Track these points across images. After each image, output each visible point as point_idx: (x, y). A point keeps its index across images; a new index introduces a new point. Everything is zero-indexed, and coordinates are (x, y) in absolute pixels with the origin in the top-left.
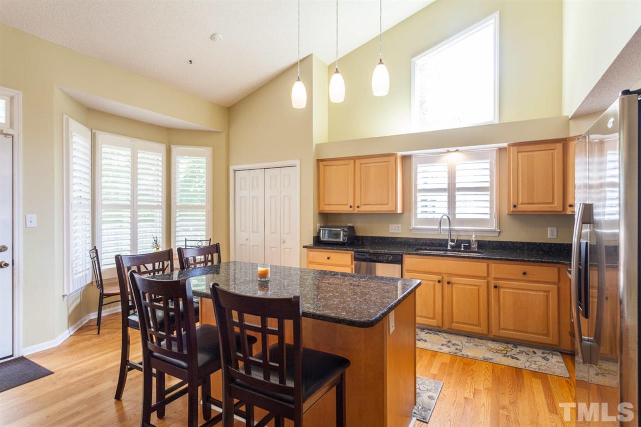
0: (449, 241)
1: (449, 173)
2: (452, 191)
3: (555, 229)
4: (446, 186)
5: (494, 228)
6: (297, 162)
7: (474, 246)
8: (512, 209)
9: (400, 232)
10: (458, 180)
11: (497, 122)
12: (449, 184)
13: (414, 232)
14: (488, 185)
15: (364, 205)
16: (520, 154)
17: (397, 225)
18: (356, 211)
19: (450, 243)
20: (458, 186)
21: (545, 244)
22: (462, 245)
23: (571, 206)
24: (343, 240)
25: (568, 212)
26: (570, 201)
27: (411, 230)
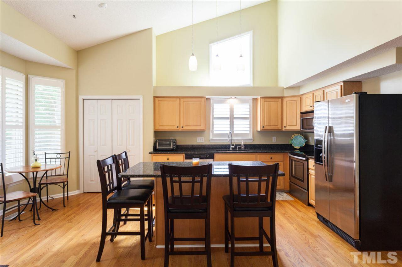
0: (231, 145)
1: (230, 109)
2: (232, 118)
3: (275, 138)
4: (229, 116)
5: (251, 138)
6: (141, 97)
7: (243, 148)
8: (262, 128)
9: (203, 141)
10: (234, 113)
11: (252, 86)
12: (230, 115)
13: (211, 141)
14: (248, 116)
15: (186, 126)
16: (265, 102)
17: (201, 138)
18: (181, 129)
19: (231, 147)
20: (235, 116)
21: (272, 145)
22: (237, 147)
23: (285, 127)
24: (173, 148)
25: (284, 130)
26: (284, 125)
27: (210, 140)
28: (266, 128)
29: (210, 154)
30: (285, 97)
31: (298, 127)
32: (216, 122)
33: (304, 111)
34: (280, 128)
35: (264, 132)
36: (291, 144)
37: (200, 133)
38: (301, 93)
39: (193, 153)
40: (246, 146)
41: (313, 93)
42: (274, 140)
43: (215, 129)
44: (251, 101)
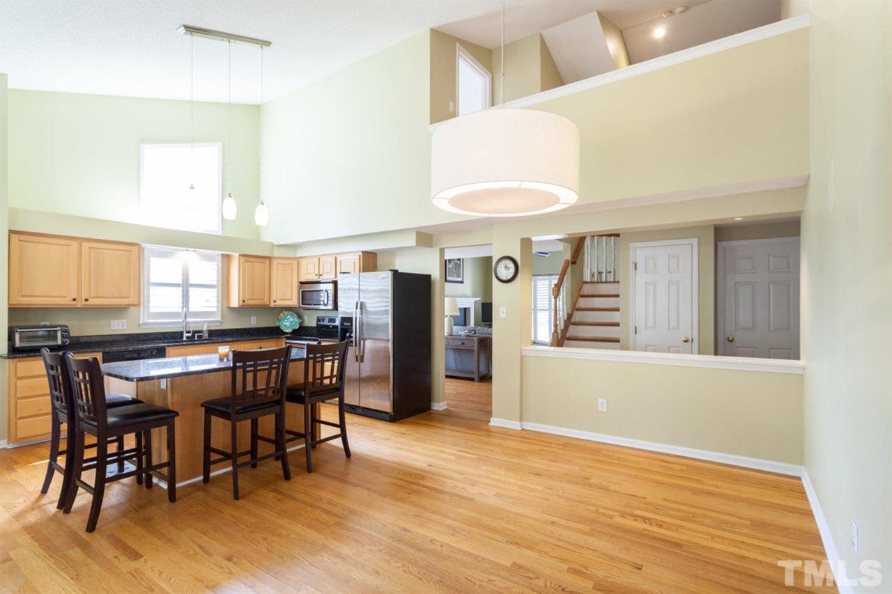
0: (185, 332)
1: (183, 270)
2: (186, 286)
3: (255, 317)
4: (180, 282)
5: (219, 319)
7: (206, 335)
8: (241, 303)
9: (125, 327)
10: (191, 277)
11: (220, 233)
12: (183, 280)
13: (142, 327)
14: (215, 283)
15: (94, 297)
16: (246, 263)
17: (123, 321)
18: (79, 304)
19: (185, 335)
20: (191, 282)
21: (251, 329)
22: (196, 335)
23: (275, 301)
24: (63, 342)
25: (272, 305)
26: (274, 298)
27: (139, 325)
28: (248, 302)
29: (156, 349)
30: (275, 258)
31: (294, 301)
32: (154, 291)
33: (303, 280)
34: (267, 303)
35: (244, 309)
36: (279, 327)
37: (118, 311)
38: (299, 255)
39: (122, 349)
40: (212, 333)
41: (319, 258)
42: (253, 322)
43: (151, 305)
44: (220, 258)
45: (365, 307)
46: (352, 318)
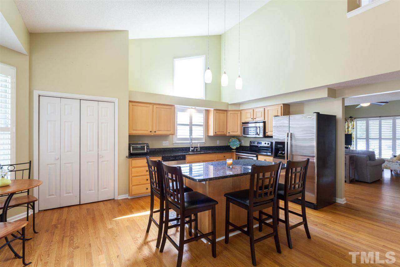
0: (191, 148)
1: (190, 117)
2: (191, 125)
3: (219, 141)
4: (189, 124)
5: (204, 141)
7: (199, 149)
8: (215, 134)
9: (168, 145)
10: (193, 121)
11: (205, 99)
12: (190, 122)
13: (174, 145)
14: (202, 124)
15: (158, 131)
16: (217, 113)
17: (166, 142)
18: (152, 134)
19: (191, 149)
20: (193, 123)
21: (217, 146)
22: (195, 149)
23: (229, 133)
24: (147, 151)
25: (228, 135)
26: (228, 131)
27: (173, 143)
28: (218, 133)
29: (182, 156)
30: (229, 111)
31: (238, 132)
32: (179, 128)
33: (244, 122)
34: (226, 134)
35: (216, 137)
36: (229, 146)
37: (165, 137)
38: (241, 109)
39: (169, 155)
40: (202, 148)
41: (253, 110)
42: (218, 143)
43: (178, 134)
44: (205, 111)
45: (294, 136)
46: (284, 142)
